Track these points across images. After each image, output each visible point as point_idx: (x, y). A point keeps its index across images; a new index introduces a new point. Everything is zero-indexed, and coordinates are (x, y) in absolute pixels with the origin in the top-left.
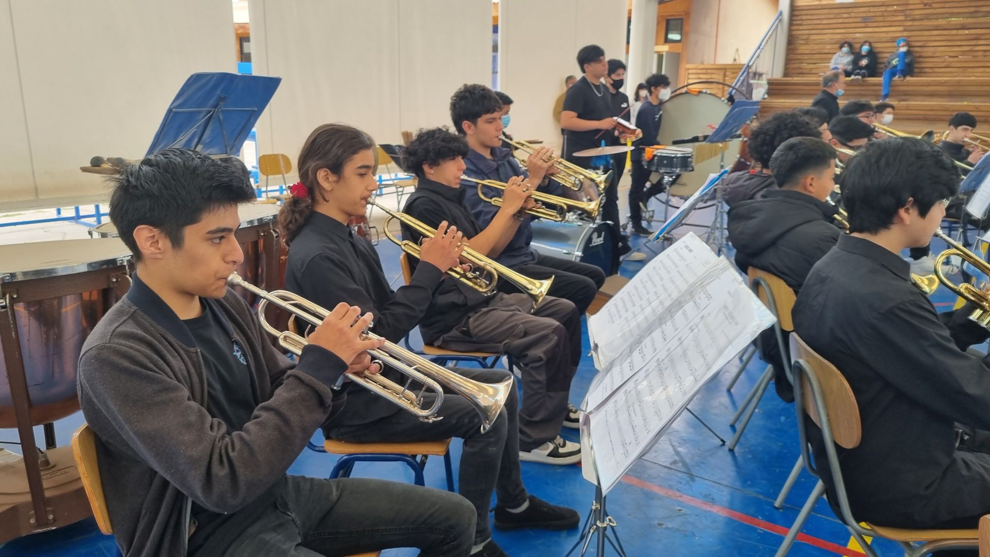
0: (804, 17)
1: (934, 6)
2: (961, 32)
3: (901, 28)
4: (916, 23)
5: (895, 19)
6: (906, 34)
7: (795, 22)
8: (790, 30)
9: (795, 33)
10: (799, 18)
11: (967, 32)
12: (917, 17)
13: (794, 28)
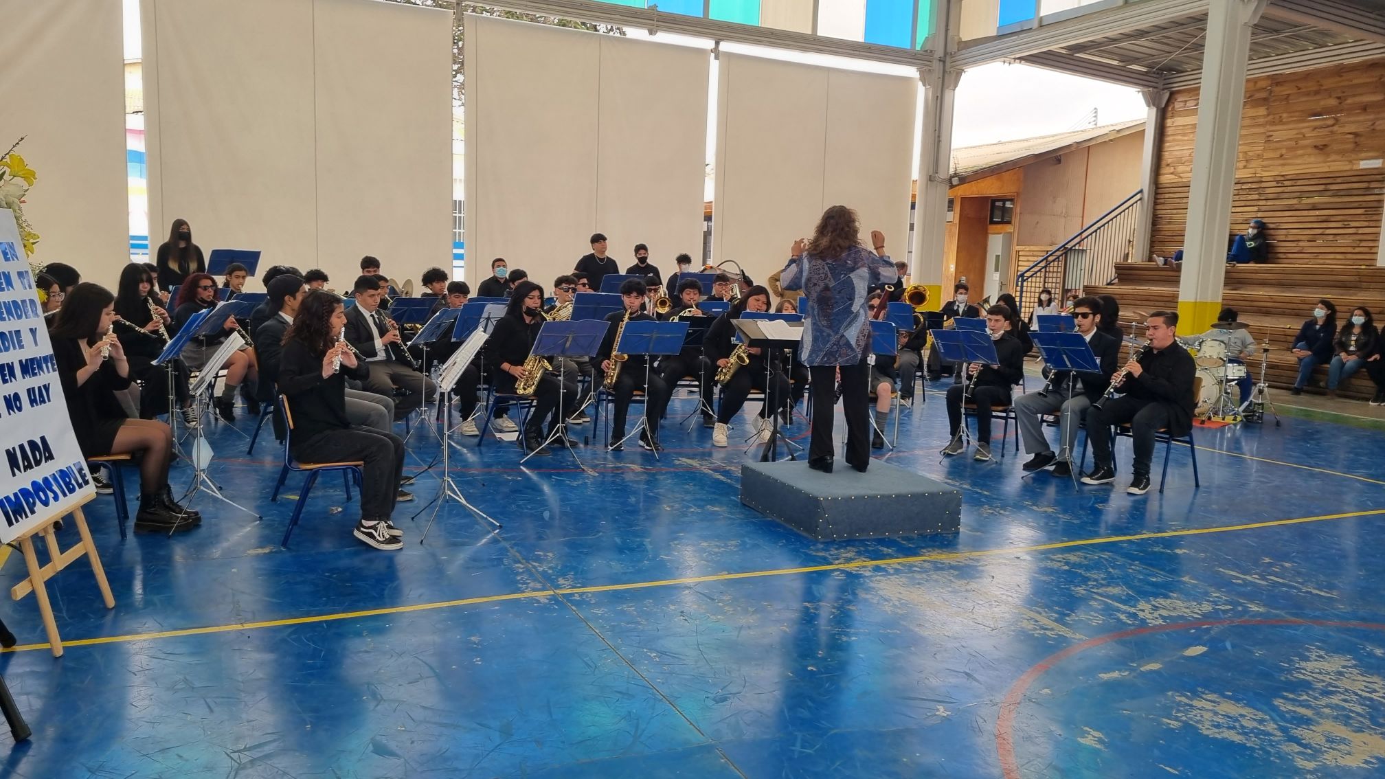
0: (1167, 196)
1: (1286, 183)
2: (1312, 213)
3: (1255, 209)
4: (1270, 203)
5: (1250, 197)
6: (1259, 214)
7: (1159, 201)
8: (1155, 209)
9: (1159, 212)
10: (1162, 196)
11: (1317, 213)
12: (1271, 196)
13: (1158, 207)
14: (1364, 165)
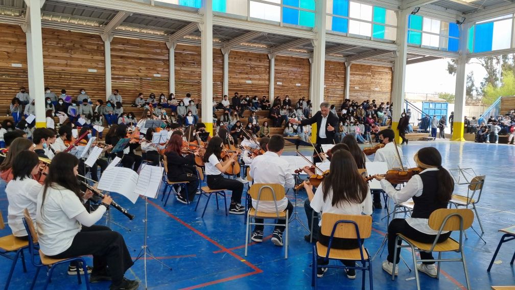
14: (14, 65)
